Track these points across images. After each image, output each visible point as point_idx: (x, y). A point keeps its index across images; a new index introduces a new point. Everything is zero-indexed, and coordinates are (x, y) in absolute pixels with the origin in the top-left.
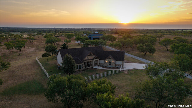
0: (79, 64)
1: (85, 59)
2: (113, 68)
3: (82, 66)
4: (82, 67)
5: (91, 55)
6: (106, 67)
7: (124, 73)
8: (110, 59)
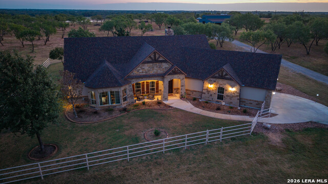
0: (109, 87)
1: (135, 73)
2: (231, 110)
3: (121, 94)
4: (121, 100)
5: (155, 61)
6: (206, 105)
7: (265, 139)
8: (222, 77)
